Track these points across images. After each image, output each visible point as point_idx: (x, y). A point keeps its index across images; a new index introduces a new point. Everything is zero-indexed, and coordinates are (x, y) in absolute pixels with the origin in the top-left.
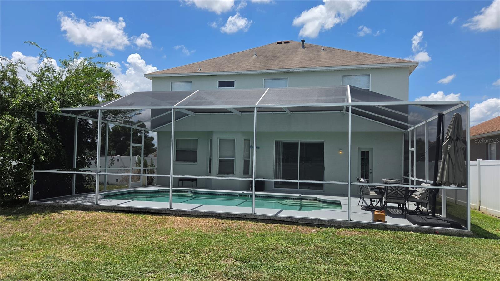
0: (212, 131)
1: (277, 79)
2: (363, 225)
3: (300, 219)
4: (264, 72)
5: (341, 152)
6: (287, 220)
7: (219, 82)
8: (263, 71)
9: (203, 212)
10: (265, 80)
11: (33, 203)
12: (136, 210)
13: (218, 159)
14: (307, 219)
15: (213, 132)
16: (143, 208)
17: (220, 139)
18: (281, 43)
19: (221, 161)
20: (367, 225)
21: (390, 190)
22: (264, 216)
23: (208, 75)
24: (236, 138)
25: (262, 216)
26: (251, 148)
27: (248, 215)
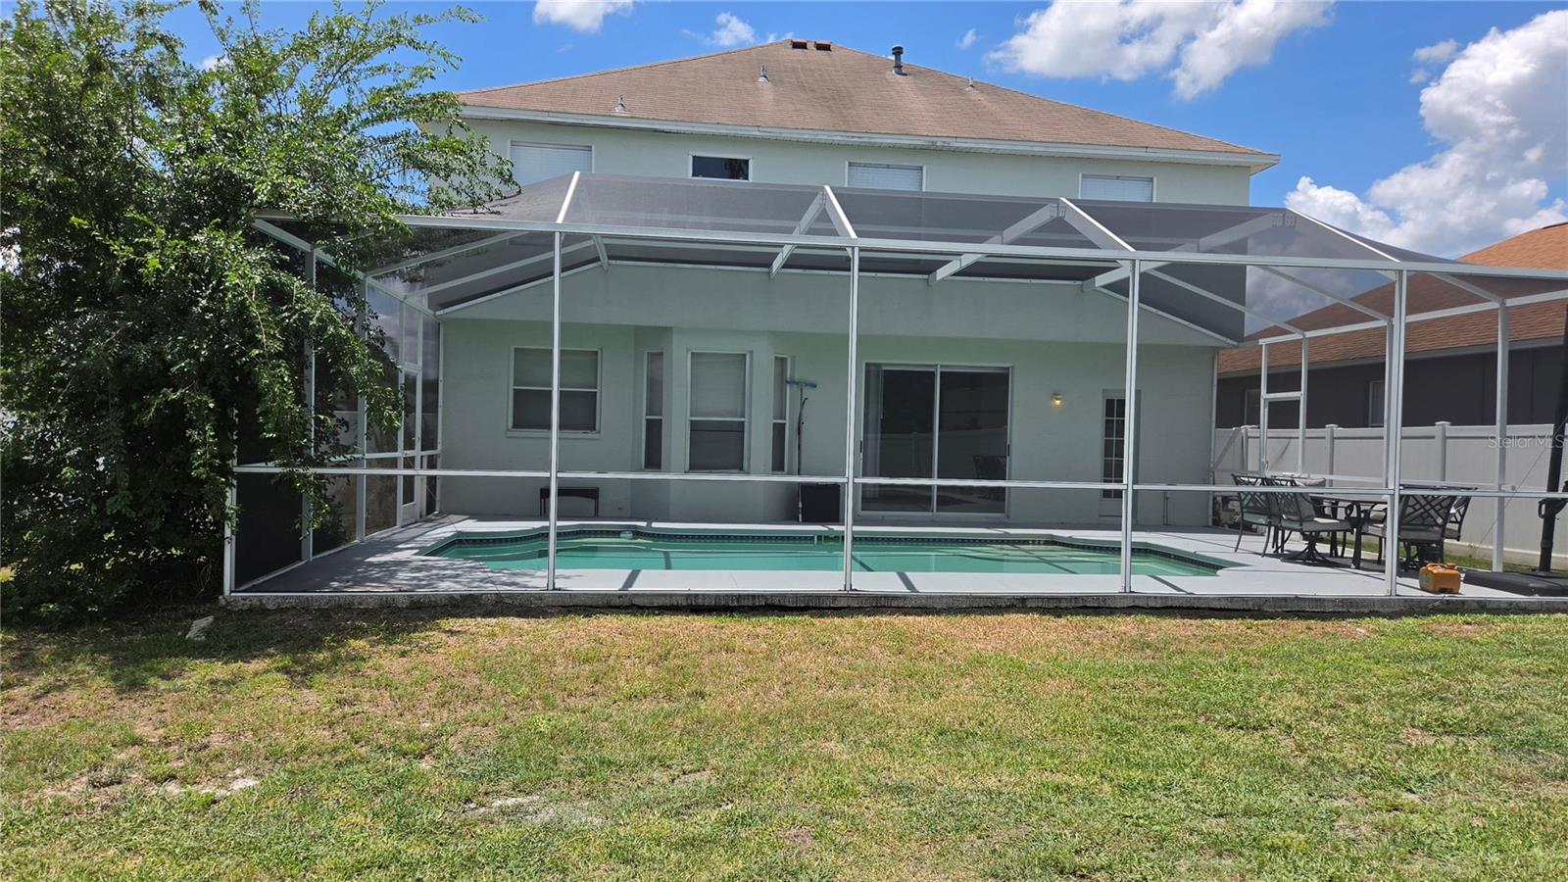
0: (668, 325)
1: (888, 167)
2: (1430, 606)
3: (1266, 600)
4: (855, 139)
5: (1058, 402)
6: (1230, 604)
7: (694, 157)
8: (853, 137)
9: (967, 597)
10: (850, 164)
11: (244, 599)
12: (723, 603)
13: (688, 423)
14: (1285, 599)
15: (671, 328)
16: (748, 595)
17: (693, 354)
18: (802, 46)
19: (696, 428)
20: (1437, 603)
21: (1412, 506)
22: (1161, 598)
23: (655, 131)
24: (751, 352)
25: (1156, 597)
26: (788, 386)
27: (1114, 597)
